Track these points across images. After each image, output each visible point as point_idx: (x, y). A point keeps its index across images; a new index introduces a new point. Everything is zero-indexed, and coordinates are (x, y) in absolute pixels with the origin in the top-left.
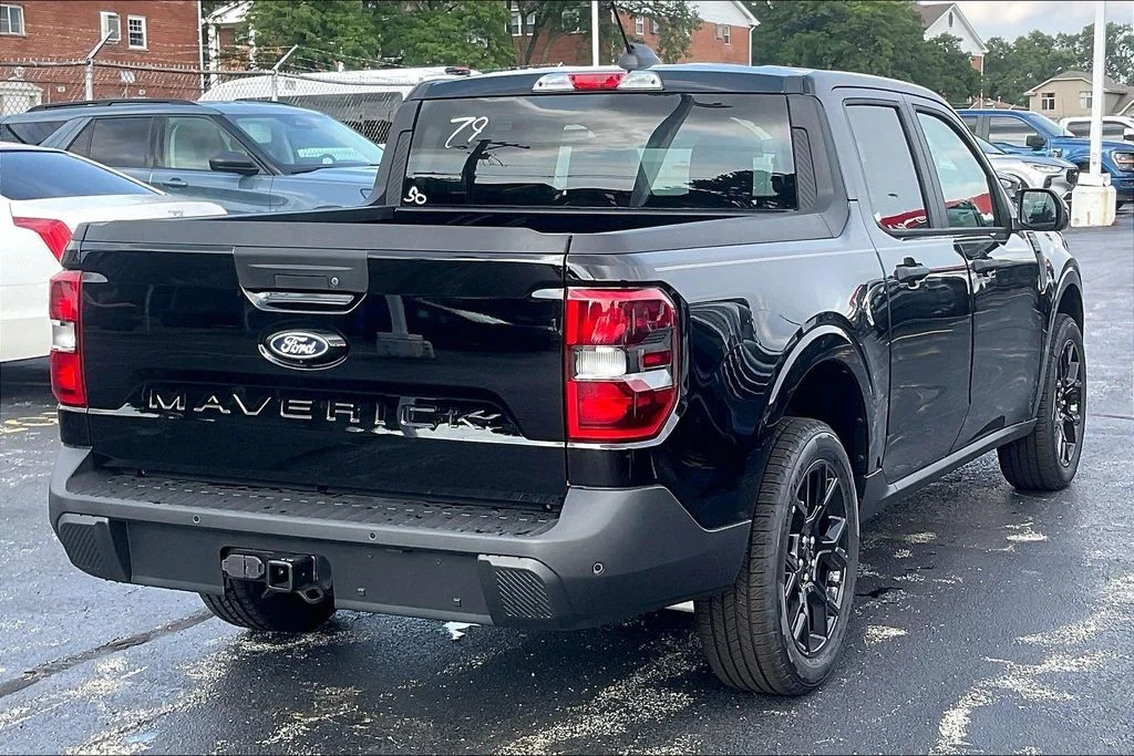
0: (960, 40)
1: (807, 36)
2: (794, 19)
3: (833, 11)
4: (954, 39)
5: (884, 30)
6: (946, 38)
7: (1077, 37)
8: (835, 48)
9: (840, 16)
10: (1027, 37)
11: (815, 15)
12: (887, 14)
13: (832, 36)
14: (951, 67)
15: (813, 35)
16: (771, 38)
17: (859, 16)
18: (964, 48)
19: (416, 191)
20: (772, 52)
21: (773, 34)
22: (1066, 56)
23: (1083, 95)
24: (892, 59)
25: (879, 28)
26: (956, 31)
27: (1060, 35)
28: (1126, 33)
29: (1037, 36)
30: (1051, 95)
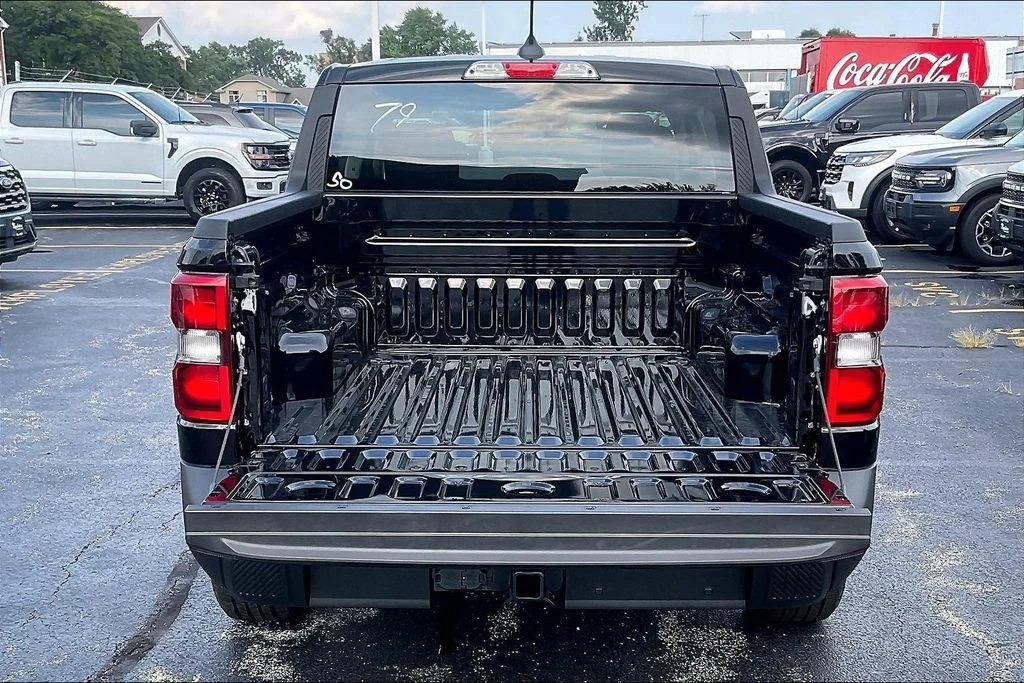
0: (171, 46)
1: (47, 38)
2: (36, 23)
3: (68, 18)
4: (166, 45)
5: (112, 36)
6: (159, 44)
7: (244, 48)
8: (74, 49)
9: (75, 23)
10: (207, 46)
11: (54, 21)
12: (113, 23)
13: (70, 39)
14: (166, 68)
15: (54, 38)
16: (19, 39)
17: (90, 23)
18: (175, 52)
19: (341, 177)
20: (20, 50)
21: (20, 36)
22: (238, 63)
23: (260, 93)
24: (121, 59)
25: (109, 34)
26: (165, 39)
27: (231, 46)
28: (280, 47)
29: (215, 46)
30: (235, 93)
